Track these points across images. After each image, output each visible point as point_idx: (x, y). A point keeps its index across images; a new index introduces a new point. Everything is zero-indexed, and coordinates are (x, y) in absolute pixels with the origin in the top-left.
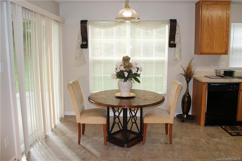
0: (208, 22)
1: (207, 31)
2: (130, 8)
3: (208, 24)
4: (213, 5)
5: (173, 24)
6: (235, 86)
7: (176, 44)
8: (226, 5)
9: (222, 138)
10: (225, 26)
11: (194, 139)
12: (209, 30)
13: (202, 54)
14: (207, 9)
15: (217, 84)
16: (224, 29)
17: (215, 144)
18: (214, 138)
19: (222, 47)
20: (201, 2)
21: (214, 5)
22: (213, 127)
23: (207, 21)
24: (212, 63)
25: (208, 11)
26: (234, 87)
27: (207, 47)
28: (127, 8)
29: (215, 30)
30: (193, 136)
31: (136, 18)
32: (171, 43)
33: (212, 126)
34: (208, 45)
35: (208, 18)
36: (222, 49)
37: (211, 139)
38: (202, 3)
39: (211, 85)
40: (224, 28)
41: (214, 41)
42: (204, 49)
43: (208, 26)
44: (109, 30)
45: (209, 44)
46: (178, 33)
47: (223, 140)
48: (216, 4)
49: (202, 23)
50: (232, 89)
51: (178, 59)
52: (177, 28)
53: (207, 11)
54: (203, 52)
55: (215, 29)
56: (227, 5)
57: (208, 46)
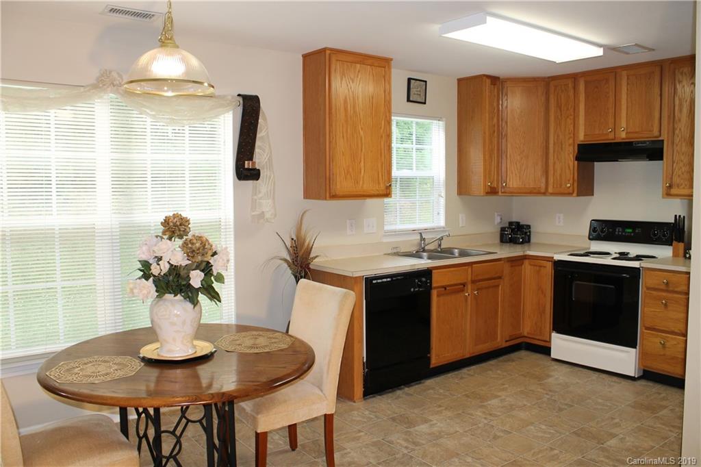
0: (346, 109)
1: (345, 135)
2: (178, 47)
3: (346, 116)
4: (356, 63)
5: (250, 110)
6: (424, 279)
7: (259, 170)
8: (383, 69)
9: (431, 421)
10: (383, 123)
11: (373, 442)
12: (349, 131)
13: (334, 197)
14: (343, 75)
15: (387, 278)
16: (382, 131)
17: (430, 441)
18: (415, 426)
19: (378, 177)
20: (328, 52)
21: (358, 66)
22: (384, 396)
23: (342, 105)
24: (348, 221)
25: (344, 82)
26: (421, 281)
27: (346, 179)
28: (167, 46)
29: (362, 133)
30: (362, 434)
31: (206, 84)
32: (246, 167)
33: (380, 395)
34: (348, 172)
35: (346, 98)
36: (379, 183)
37: (411, 430)
38: (330, 55)
39: (374, 282)
40: (381, 128)
41: (360, 162)
42: (338, 184)
43: (346, 121)
44: (33, 115)
45: (351, 170)
46: (262, 137)
47: (436, 424)
48: (361, 63)
49: (333, 110)
50: (419, 286)
51: (268, 216)
52: (259, 121)
53: (342, 79)
54: (337, 193)
55: (362, 129)
56: (384, 67)
57: (348, 176)
